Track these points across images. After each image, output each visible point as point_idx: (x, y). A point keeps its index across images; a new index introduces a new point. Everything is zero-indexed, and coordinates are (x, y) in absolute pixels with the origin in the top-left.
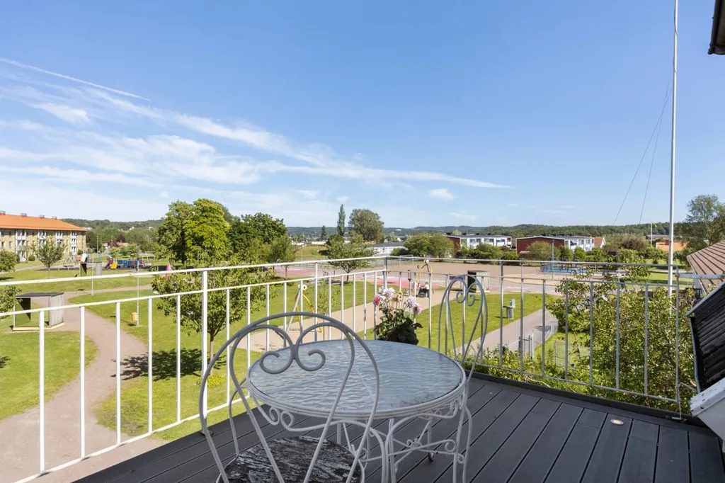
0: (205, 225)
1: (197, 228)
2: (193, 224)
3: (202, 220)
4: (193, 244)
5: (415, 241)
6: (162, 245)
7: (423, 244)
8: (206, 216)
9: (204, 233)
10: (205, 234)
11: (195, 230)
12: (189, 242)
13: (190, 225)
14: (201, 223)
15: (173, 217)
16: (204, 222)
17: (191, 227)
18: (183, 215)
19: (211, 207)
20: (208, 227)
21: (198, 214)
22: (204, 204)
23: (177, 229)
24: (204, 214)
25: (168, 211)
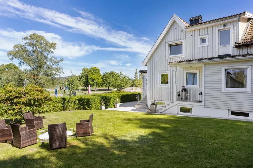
2: (91, 75)
3: (94, 73)
6: (81, 82)
8: (95, 72)
10: (95, 78)
11: (92, 77)
12: (90, 81)
13: (90, 75)
14: (93, 74)
15: (84, 73)
16: (94, 74)
17: (90, 76)
18: (87, 72)
19: (96, 69)
20: (96, 76)
21: (92, 72)
22: (94, 69)
23: (85, 77)
24: (94, 72)
25: (82, 71)
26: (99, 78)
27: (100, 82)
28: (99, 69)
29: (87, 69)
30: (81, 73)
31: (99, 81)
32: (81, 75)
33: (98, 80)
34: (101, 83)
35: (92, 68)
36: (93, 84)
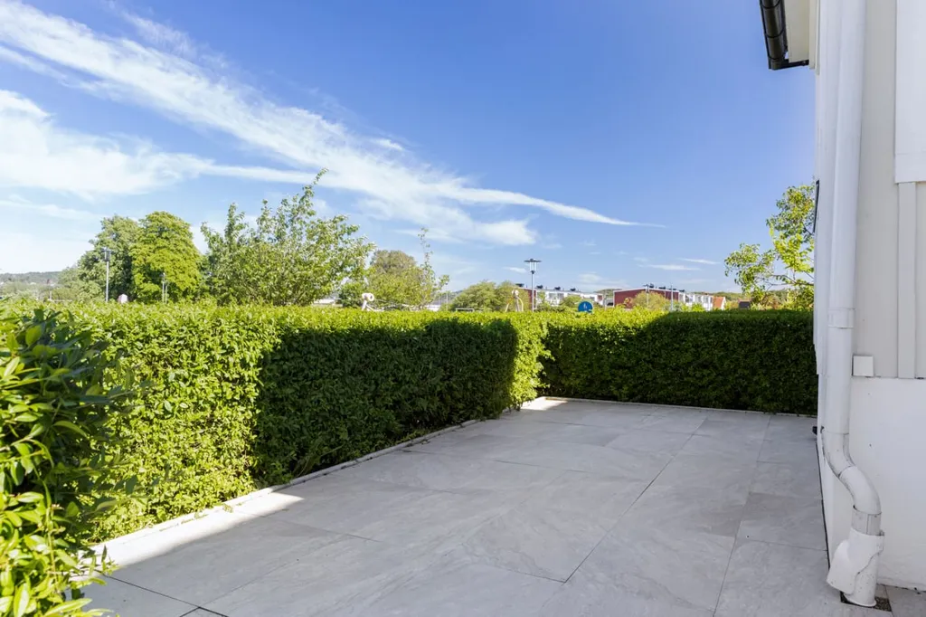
0: (165, 251)
1: (153, 255)
2: (145, 249)
3: (161, 242)
4: (145, 281)
5: (475, 292)
6: (91, 282)
7: (485, 297)
8: (166, 238)
9: (165, 265)
10: (167, 266)
11: (149, 259)
12: (138, 278)
13: (140, 253)
14: (159, 248)
15: (109, 239)
16: (165, 247)
17: (142, 254)
18: (125, 237)
19: (174, 225)
20: (172, 255)
21: (154, 234)
22: (163, 220)
23: (112, 259)
24: (164, 235)
25: (101, 231)
26: (186, 265)
27: (192, 284)
28: (187, 226)
29: (129, 223)
30: (91, 242)
31: (185, 282)
32: (92, 248)
33: (181, 277)
34: (194, 288)
35: (150, 219)
36: (157, 292)
